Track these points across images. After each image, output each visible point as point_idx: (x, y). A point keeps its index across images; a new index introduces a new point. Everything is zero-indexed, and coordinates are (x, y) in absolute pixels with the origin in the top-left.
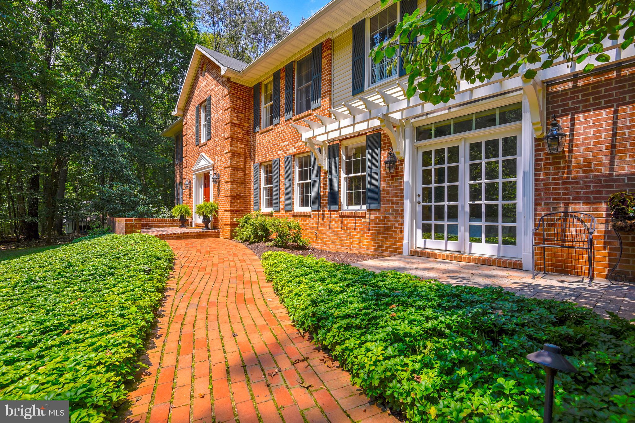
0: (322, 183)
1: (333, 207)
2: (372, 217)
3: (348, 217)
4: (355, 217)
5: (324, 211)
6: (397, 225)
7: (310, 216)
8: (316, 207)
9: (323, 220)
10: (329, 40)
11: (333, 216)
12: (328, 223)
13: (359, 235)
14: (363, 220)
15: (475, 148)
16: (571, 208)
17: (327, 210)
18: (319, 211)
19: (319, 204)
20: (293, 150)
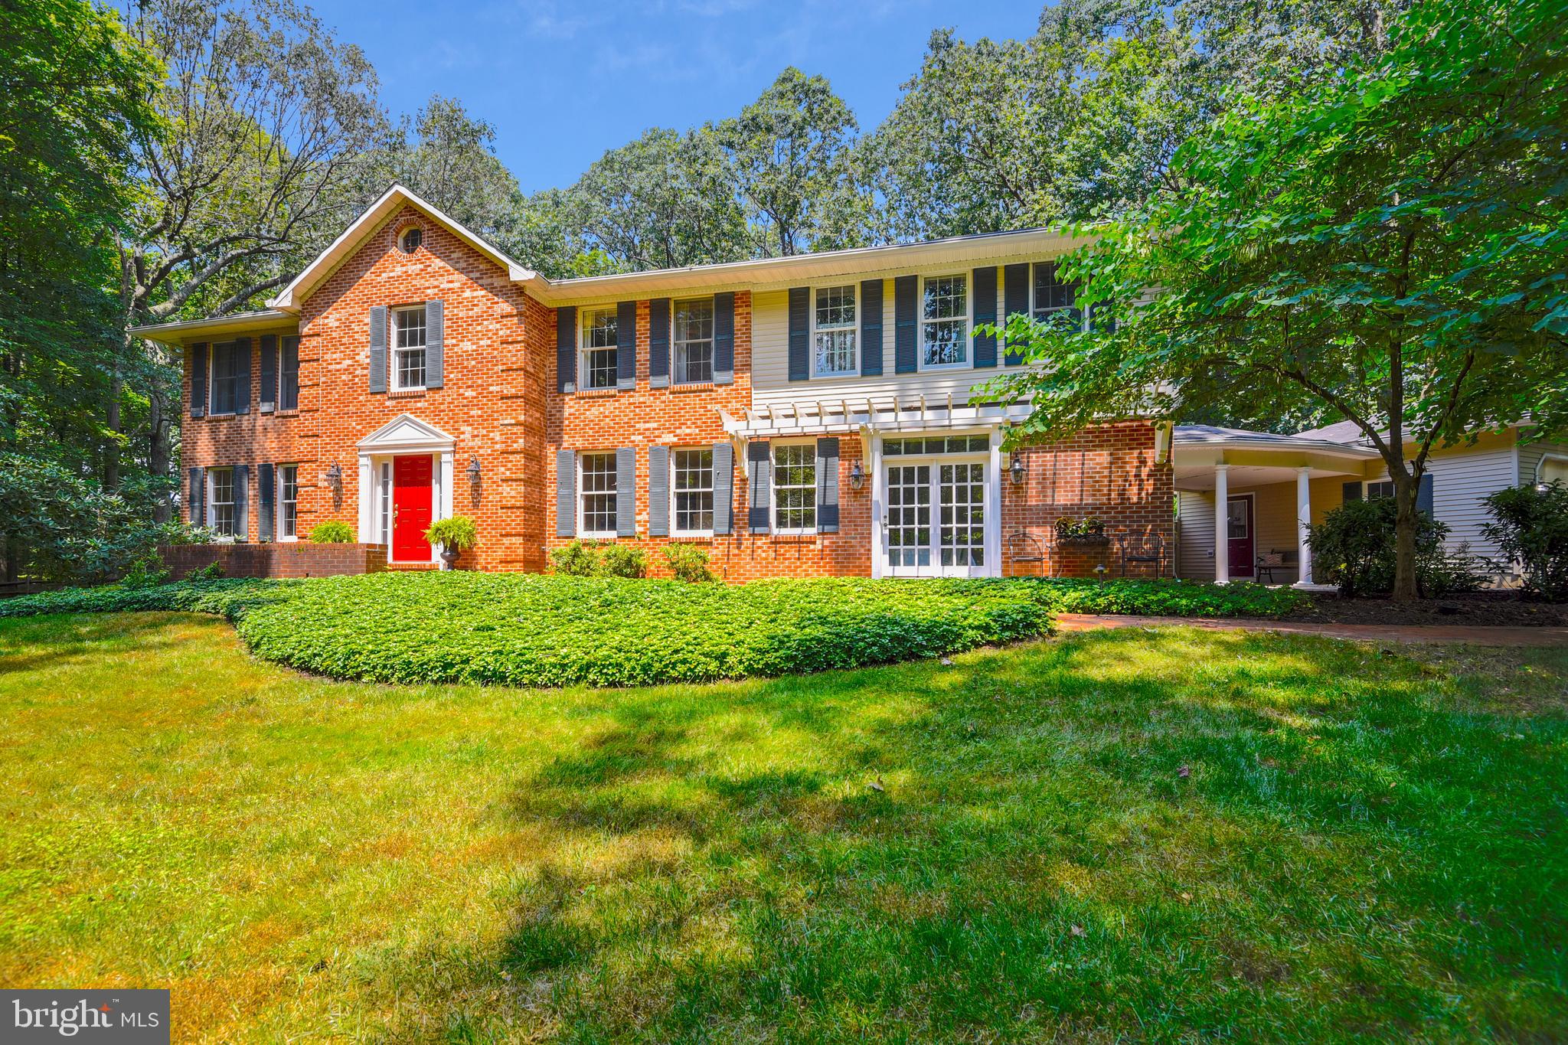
0: (735, 496)
1: (758, 530)
2: (826, 542)
3: (787, 543)
4: (799, 542)
5: (740, 535)
6: (862, 551)
7: (710, 543)
8: (725, 529)
9: (739, 548)
10: (747, 293)
11: (759, 543)
12: (749, 551)
13: (804, 567)
14: (812, 547)
15: (945, 473)
16: (1028, 530)
17: (746, 533)
18: (730, 535)
19: (731, 525)
20: (669, 438)
